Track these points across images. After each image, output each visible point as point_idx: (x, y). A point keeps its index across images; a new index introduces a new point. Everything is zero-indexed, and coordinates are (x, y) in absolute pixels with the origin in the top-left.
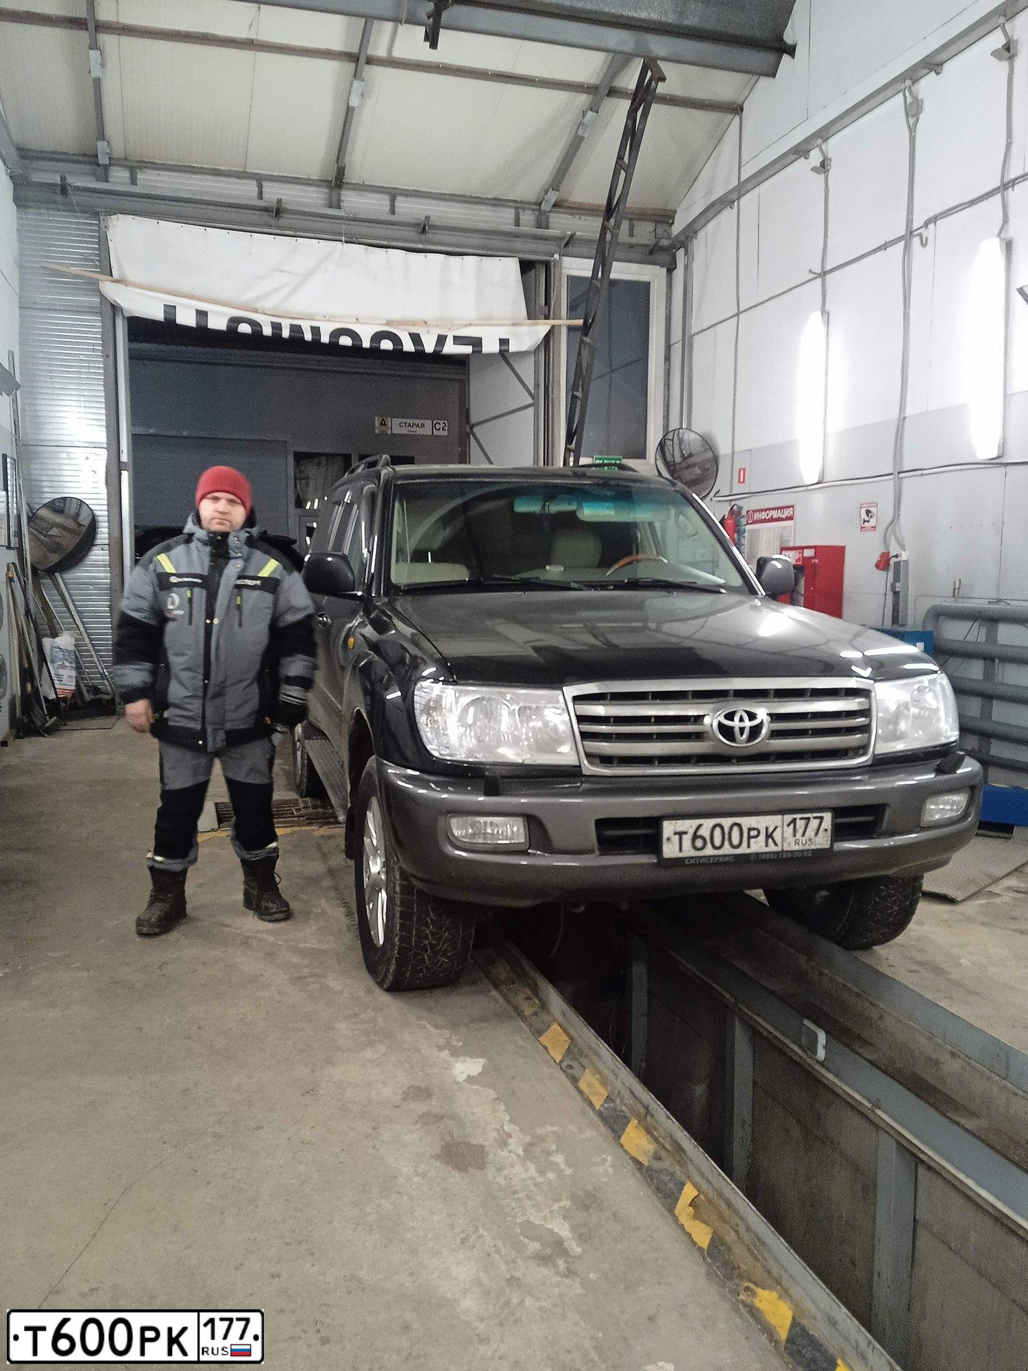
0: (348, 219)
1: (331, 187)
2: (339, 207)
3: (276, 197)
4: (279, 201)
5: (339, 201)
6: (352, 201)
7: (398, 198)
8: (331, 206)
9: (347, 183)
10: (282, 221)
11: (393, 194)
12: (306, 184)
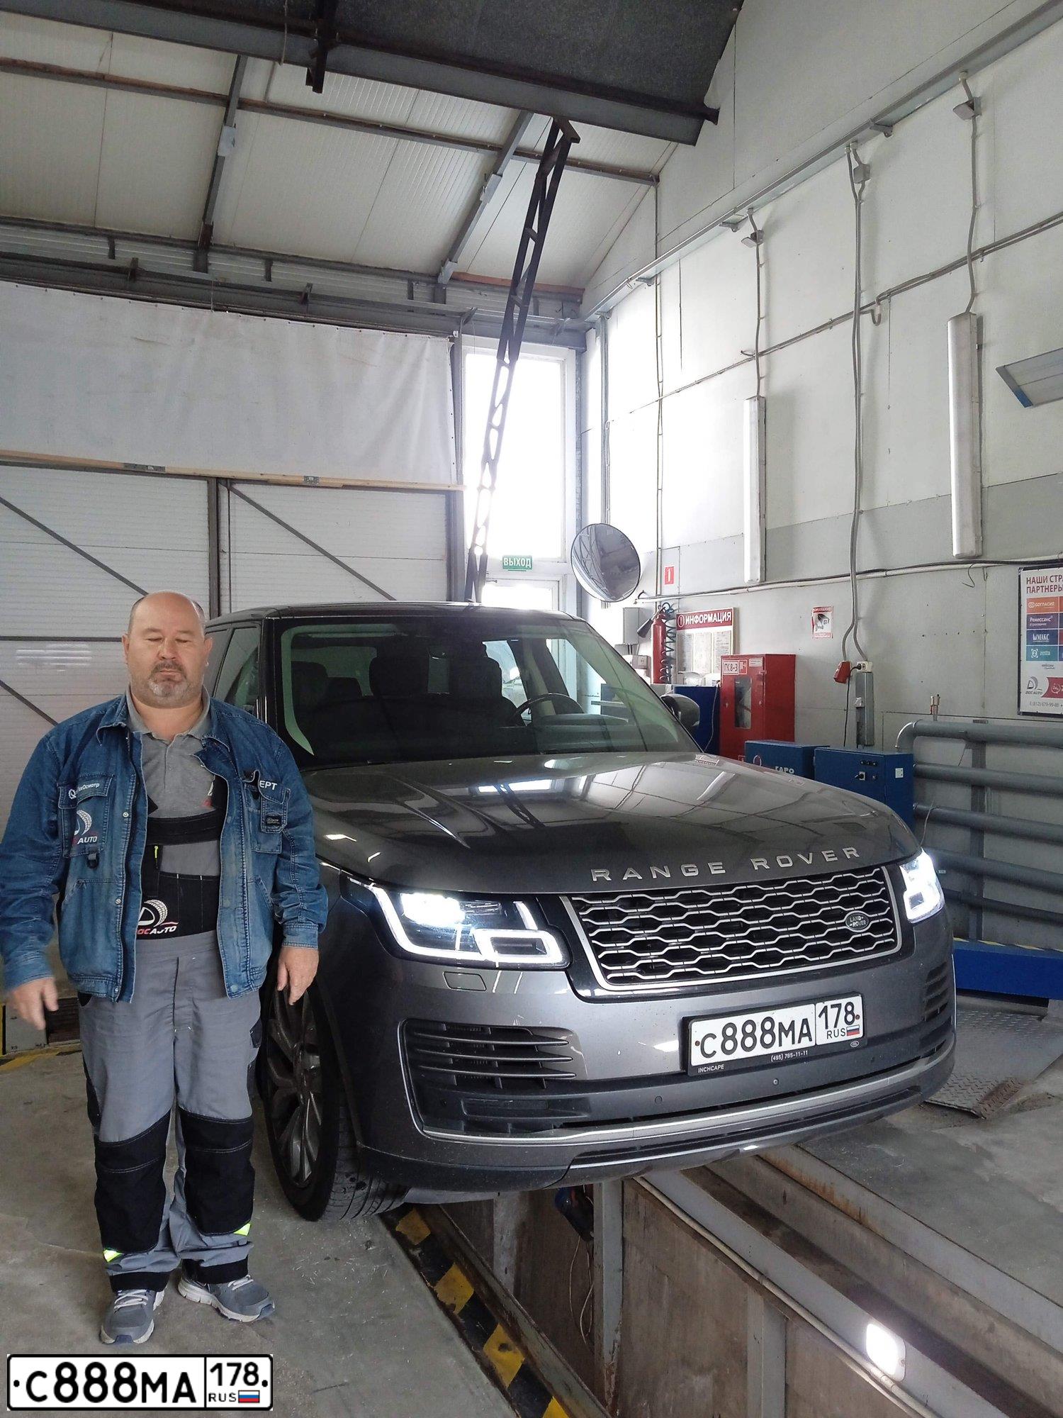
0: (217, 284)
1: (196, 249)
2: (206, 271)
3: (131, 257)
4: (135, 261)
5: (207, 264)
6: (220, 266)
7: (275, 264)
8: (196, 269)
9: (215, 245)
10: (139, 284)
11: (270, 259)
12: (166, 244)
